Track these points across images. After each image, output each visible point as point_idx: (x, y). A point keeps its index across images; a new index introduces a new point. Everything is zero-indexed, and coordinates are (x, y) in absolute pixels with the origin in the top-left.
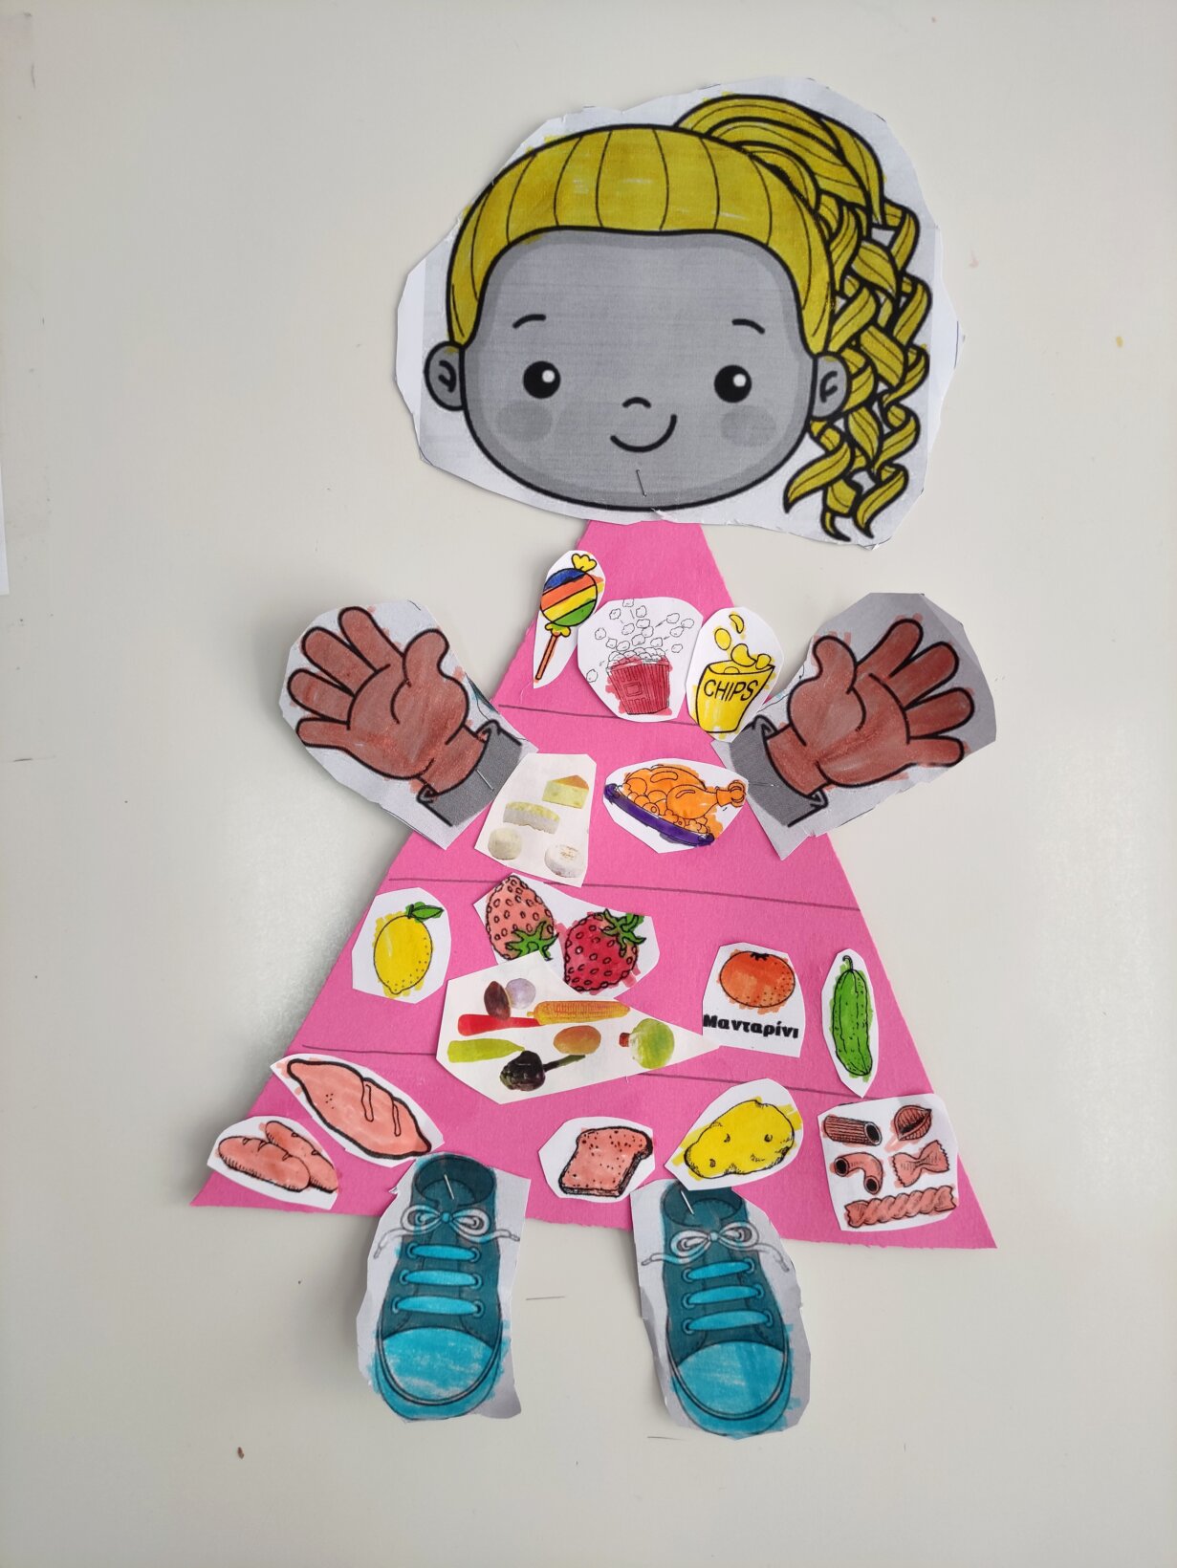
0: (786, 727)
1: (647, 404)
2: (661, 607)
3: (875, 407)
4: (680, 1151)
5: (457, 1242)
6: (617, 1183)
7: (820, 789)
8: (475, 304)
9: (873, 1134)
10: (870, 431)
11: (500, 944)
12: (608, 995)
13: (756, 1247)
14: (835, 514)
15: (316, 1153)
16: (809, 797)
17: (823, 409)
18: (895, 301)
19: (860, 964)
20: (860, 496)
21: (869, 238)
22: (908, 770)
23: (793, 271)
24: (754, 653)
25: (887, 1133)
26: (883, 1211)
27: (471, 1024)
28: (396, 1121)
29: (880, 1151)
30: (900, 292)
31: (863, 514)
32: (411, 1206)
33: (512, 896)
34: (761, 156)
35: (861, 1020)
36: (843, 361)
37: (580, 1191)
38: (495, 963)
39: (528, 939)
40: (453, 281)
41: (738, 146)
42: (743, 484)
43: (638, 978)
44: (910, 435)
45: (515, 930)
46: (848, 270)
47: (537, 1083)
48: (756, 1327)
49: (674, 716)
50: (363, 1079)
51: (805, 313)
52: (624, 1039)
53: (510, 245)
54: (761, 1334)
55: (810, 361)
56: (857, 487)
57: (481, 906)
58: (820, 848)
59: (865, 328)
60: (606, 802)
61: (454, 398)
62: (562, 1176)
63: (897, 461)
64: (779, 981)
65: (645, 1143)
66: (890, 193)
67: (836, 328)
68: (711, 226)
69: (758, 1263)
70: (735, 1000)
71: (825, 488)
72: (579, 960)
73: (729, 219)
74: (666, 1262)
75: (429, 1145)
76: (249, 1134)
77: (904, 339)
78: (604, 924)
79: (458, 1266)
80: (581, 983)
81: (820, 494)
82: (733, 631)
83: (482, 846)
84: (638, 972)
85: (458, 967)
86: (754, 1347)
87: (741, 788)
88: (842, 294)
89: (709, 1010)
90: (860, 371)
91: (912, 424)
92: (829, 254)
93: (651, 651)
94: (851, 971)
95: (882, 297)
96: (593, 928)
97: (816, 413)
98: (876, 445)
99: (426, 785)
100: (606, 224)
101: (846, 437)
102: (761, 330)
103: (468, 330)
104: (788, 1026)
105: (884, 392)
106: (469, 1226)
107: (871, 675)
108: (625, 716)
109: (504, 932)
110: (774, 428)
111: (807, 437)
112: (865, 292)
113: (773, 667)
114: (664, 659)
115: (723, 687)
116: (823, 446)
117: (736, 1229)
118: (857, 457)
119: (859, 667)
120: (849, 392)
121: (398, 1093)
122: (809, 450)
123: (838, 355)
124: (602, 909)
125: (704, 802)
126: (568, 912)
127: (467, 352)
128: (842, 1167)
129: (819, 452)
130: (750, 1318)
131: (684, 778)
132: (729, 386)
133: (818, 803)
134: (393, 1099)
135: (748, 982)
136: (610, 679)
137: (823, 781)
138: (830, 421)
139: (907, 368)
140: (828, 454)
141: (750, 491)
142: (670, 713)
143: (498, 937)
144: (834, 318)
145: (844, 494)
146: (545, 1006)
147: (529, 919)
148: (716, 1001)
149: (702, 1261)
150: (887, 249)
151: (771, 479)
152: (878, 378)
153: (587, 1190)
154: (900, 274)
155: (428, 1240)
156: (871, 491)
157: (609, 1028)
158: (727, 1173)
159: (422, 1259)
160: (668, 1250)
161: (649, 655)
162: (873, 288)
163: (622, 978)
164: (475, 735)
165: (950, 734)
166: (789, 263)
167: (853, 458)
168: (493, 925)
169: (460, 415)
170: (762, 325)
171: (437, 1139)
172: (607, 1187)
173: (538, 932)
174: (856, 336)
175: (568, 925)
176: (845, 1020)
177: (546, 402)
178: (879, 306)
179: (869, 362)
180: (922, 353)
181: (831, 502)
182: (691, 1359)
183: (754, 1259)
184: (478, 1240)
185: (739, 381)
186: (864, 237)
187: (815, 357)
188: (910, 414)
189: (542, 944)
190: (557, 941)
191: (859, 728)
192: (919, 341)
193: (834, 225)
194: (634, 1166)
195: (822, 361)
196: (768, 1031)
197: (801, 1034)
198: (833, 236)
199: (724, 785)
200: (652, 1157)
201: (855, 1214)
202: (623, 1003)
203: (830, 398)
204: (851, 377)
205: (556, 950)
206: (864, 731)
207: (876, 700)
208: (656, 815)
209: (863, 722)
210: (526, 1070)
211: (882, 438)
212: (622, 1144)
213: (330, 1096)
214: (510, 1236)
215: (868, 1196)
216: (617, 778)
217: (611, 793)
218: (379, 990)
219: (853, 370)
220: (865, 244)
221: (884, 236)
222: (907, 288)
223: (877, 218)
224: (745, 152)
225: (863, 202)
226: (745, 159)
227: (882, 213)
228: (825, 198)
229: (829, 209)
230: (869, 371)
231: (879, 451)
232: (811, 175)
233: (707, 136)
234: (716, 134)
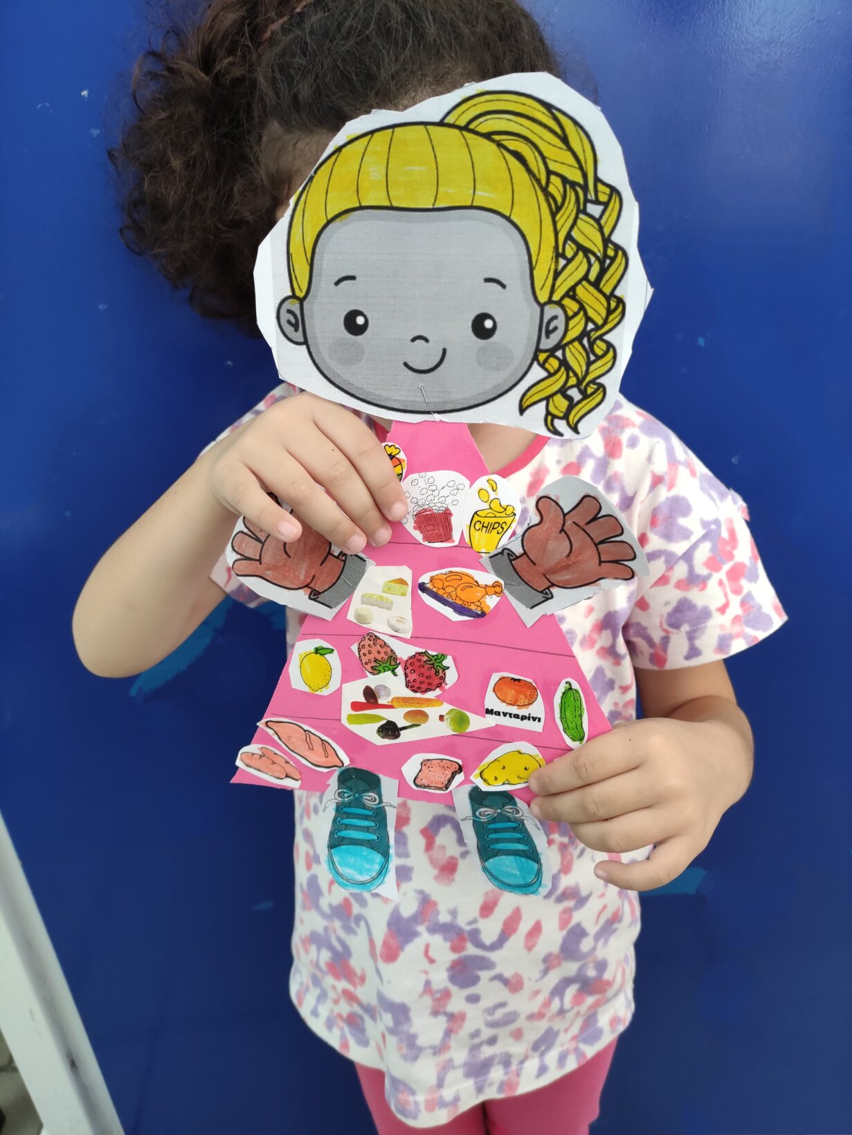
0: (522, 555)
1: (426, 340)
2: (444, 477)
3: (585, 341)
4: (478, 771)
5: (364, 807)
6: (444, 784)
7: (548, 589)
8: (308, 268)
10: (580, 358)
11: (368, 667)
12: (430, 695)
13: (522, 818)
14: (554, 417)
15: (287, 762)
16: (542, 592)
17: (547, 343)
18: (602, 263)
19: (575, 685)
20: (572, 405)
21: (585, 212)
22: (602, 581)
23: (528, 238)
24: (504, 504)
27: (356, 706)
28: (325, 751)
30: (606, 256)
31: (573, 417)
32: (338, 789)
33: (371, 643)
34: (505, 143)
35: (578, 713)
36: (563, 307)
37: (425, 787)
38: (366, 676)
39: (383, 665)
40: (291, 251)
41: (488, 136)
42: (492, 397)
43: (447, 687)
44: (609, 361)
45: (376, 660)
46: (569, 237)
47: (397, 736)
48: (524, 851)
49: (456, 543)
50: (305, 730)
51: (535, 272)
52: (441, 718)
53: (329, 222)
54: (526, 854)
55: (538, 309)
56: (570, 399)
57: (355, 648)
60: (420, 592)
61: (300, 338)
62: (415, 779)
63: (598, 381)
64: (529, 693)
65: (458, 767)
66: (601, 174)
67: (558, 283)
68: (469, 204)
69: (523, 824)
70: (504, 701)
71: (547, 399)
72: (412, 677)
73: (483, 198)
74: (474, 821)
76: (254, 751)
77: (607, 290)
78: (425, 658)
79: (366, 818)
80: (415, 688)
81: (544, 403)
82: (490, 491)
83: (351, 616)
84: (446, 684)
85: (347, 677)
86: (523, 859)
87: (500, 586)
88: (564, 257)
89: (488, 705)
90: (576, 314)
91: (611, 354)
92: (555, 223)
93: (439, 505)
94: (571, 689)
95: (593, 259)
96: (419, 660)
97: (542, 347)
98: (584, 368)
99: (313, 590)
100: (395, 204)
101: (564, 363)
102: (504, 286)
103: (304, 287)
104: (535, 716)
105: (592, 330)
106: (369, 800)
107: (574, 523)
108: (426, 543)
109: (370, 661)
110: (512, 358)
111: (535, 364)
112: (581, 254)
113: (515, 515)
114: (447, 509)
115: (486, 525)
116: (546, 370)
117: (511, 809)
118: (570, 377)
119: (566, 517)
120: (566, 330)
121: (323, 737)
122: (537, 373)
123: (559, 303)
124: (423, 650)
125: (479, 593)
126: (405, 651)
127: (305, 303)
129: (545, 374)
130: (521, 847)
131: (465, 579)
132: (481, 328)
133: (548, 597)
134: (321, 739)
135: (511, 693)
136: (415, 522)
137: (550, 584)
138: (552, 352)
139: (610, 312)
140: (550, 375)
141: (496, 402)
142: (453, 541)
143: (366, 663)
144: (557, 274)
145: (560, 403)
146: (398, 699)
147: (383, 655)
148: (492, 701)
149: (494, 820)
150: (598, 221)
151: (511, 393)
152: (588, 319)
153: (429, 787)
154: (607, 241)
155: (348, 805)
156: (579, 402)
157: (433, 712)
158: (504, 784)
159: (345, 813)
160: (474, 814)
161: (437, 507)
162: (587, 251)
163: (438, 687)
164: (337, 557)
165: (625, 563)
166: (525, 232)
167: (568, 378)
168: (363, 657)
169: (305, 349)
170: (504, 282)
171: (347, 761)
172: (440, 786)
173: (388, 662)
174: (573, 288)
175: (405, 658)
176: (568, 714)
177: (360, 338)
178: (590, 265)
179: (582, 308)
180: (620, 301)
181: (552, 409)
182: (491, 860)
183: (522, 822)
184: (375, 806)
185: (488, 324)
186: (581, 210)
187: (542, 306)
188: (610, 346)
189: (391, 667)
190: (400, 666)
191: (569, 554)
192: (618, 293)
193: (559, 200)
194: (453, 777)
195: (547, 308)
196: (523, 718)
197: (542, 720)
198: (559, 208)
199: (490, 584)
200: (462, 774)
202: (439, 700)
203: (552, 336)
204: (568, 319)
205: (400, 670)
206: (572, 556)
207: (577, 537)
208: (450, 600)
209: (571, 551)
210: (390, 730)
211: (589, 364)
212: (445, 767)
213: (290, 738)
214: (391, 805)
216: (425, 579)
217: (422, 587)
218: (306, 689)
219: (570, 314)
220: (581, 216)
221: (595, 210)
222: (611, 253)
223: (591, 196)
224: (493, 141)
225: (581, 181)
226: (493, 147)
227: (596, 191)
228: (553, 178)
229: (556, 187)
230: (582, 313)
231: (587, 373)
232: (544, 158)
233: (465, 128)
234: (472, 126)
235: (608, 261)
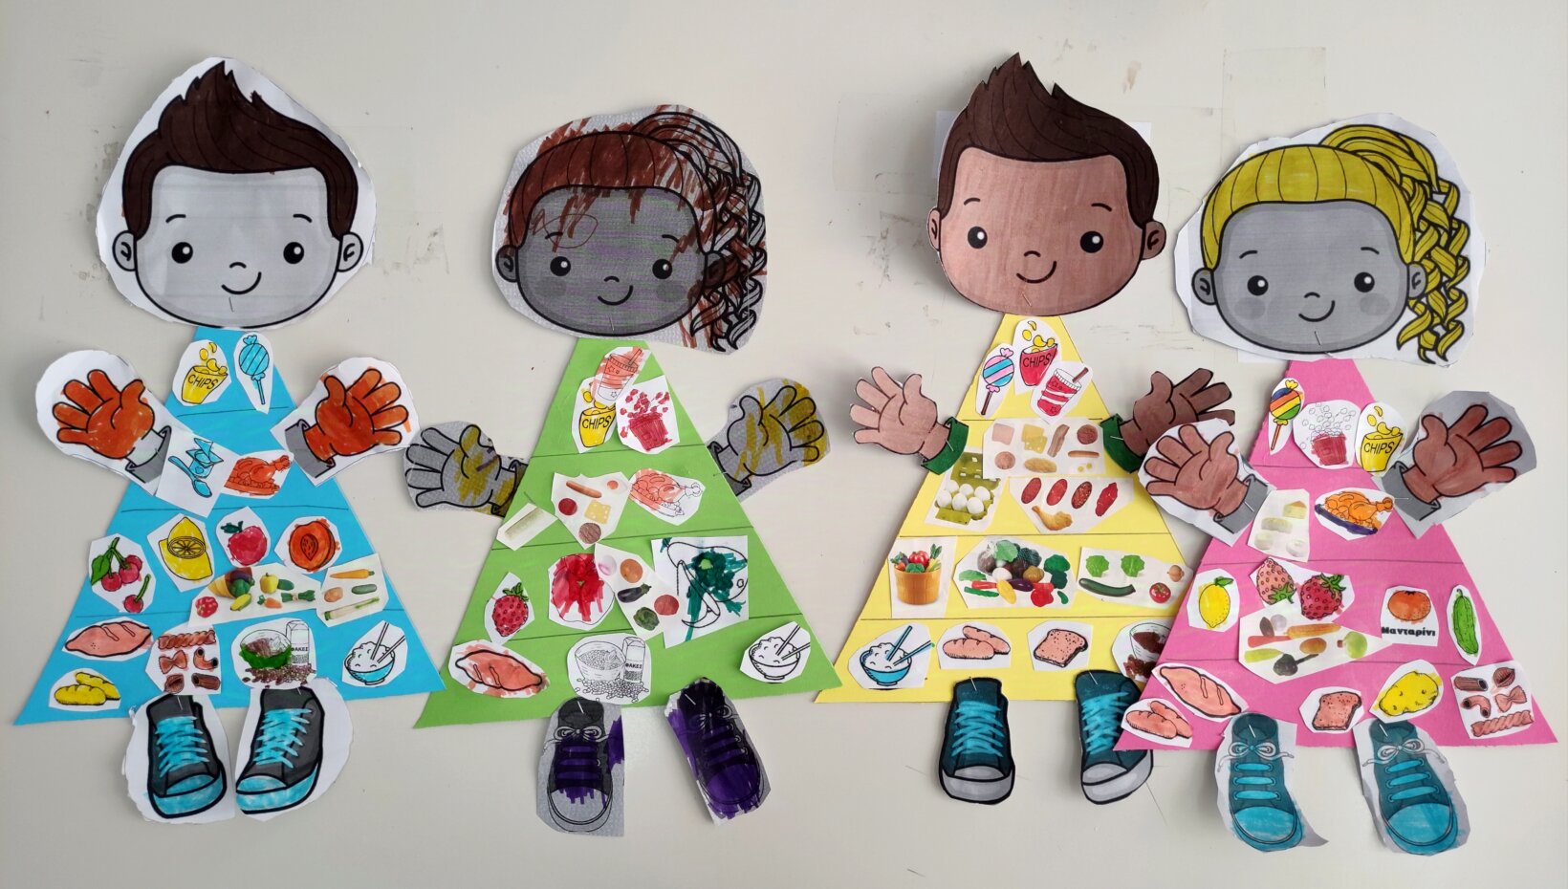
0: (1413, 467)
1: (1318, 296)
2: (1337, 406)
3: (1442, 290)
4: (1376, 702)
5: (1260, 761)
6: (1344, 723)
7: (1436, 499)
8: (1217, 247)
9: (1483, 685)
10: (1440, 303)
11: (1265, 597)
12: (1328, 620)
13: (1425, 751)
14: (1426, 349)
15: (1179, 717)
16: (1430, 503)
17: (1414, 293)
18: (1449, 233)
19: (1466, 593)
20: (1439, 339)
21: (1432, 199)
22: (1485, 486)
23: (1391, 219)
24: (1390, 427)
25: (1491, 683)
26: (1493, 726)
27: (1253, 641)
28: (1220, 697)
29: (1488, 694)
30: (1451, 228)
31: (1441, 348)
32: (1233, 742)
33: (1270, 569)
34: (1367, 157)
35: (1470, 623)
36: (1422, 266)
37: (1325, 728)
38: (1263, 607)
39: (1280, 593)
40: (1204, 235)
41: (1354, 153)
42: (1374, 336)
43: (1344, 610)
44: (1462, 304)
45: (1273, 588)
46: (1421, 217)
47: (1294, 671)
48: (1430, 795)
49: (1350, 464)
50: (1200, 675)
51: (1400, 242)
52: (1340, 643)
53: (1234, 214)
54: (1434, 798)
55: (1405, 268)
56: (1436, 334)
57: (1254, 576)
58: (1438, 531)
59: (1433, 248)
60: (1316, 514)
61: (1210, 298)
62: (1314, 720)
63: (1457, 319)
64: (1422, 605)
65: (1357, 700)
66: (1441, 174)
67: (1417, 249)
68: (1343, 197)
69: (1426, 760)
70: (1398, 617)
71: (1419, 335)
72: (1309, 602)
73: (1352, 193)
74: (1376, 764)
75: (1239, 709)
76: (1142, 709)
77: (1455, 253)
78: (1321, 582)
79: (1262, 774)
80: (1311, 615)
81: (1416, 339)
82: (1377, 416)
83: (1252, 543)
84: (1343, 606)
85: (1247, 608)
86: (1431, 805)
87: (1390, 501)
88: (1420, 231)
89: (1384, 624)
90: (1432, 271)
91: (1463, 298)
92: (1410, 209)
93: (1334, 430)
94: (1462, 597)
95: (1442, 231)
96: (1315, 584)
97: (1411, 295)
98: (1444, 310)
99: (1218, 512)
100: (1285, 199)
101: (1428, 307)
102: (1377, 252)
103: (1214, 261)
104: (1429, 629)
105: (1446, 282)
106: (1265, 752)
107: (1457, 435)
108: (1323, 466)
109: (1267, 590)
110: (1388, 305)
111: (1407, 309)
112: (1432, 228)
113: (1402, 434)
114: (1341, 434)
115: (1374, 447)
116: (1416, 313)
117: (1411, 743)
118: (1435, 318)
119: (1450, 431)
120: (1427, 283)
121: (1219, 681)
122: (1409, 315)
123: (1419, 263)
124: (1319, 573)
125: (1370, 510)
126: (1301, 576)
127: (1215, 273)
128: (1467, 704)
129: (1414, 316)
130: (1426, 790)
131: (1358, 498)
132: (1362, 284)
133: (1435, 507)
134: (1217, 685)
135: (1404, 608)
136: (1313, 447)
137: (1437, 494)
138: (1418, 299)
139: (1458, 268)
140: (1419, 317)
141: (1379, 339)
142: (1347, 463)
143: (1264, 593)
144: (1416, 243)
145: (1429, 338)
147: (1280, 582)
148: (1387, 619)
149: (1395, 762)
150: (1442, 205)
151: (1389, 332)
152: (1442, 274)
153: (1328, 728)
154: (1451, 218)
155: (1244, 761)
156: (1444, 336)
157: (1330, 638)
158: (1404, 713)
159: (1242, 771)
160: (1376, 757)
161: (1334, 433)
162: (1436, 226)
163: (1335, 610)
164: (1242, 483)
165: (1507, 465)
166: (1387, 214)
167: (1433, 318)
168: (1260, 586)
169: (1215, 307)
170: (1377, 249)
171: (1244, 707)
172: (1339, 725)
174: (1429, 252)
175: (1301, 583)
176: (1461, 624)
177: (1261, 297)
178: (1440, 236)
179: (1437, 266)
180: (1466, 260)
181: (1423, 343)
182: (1395, 816)
183: (1423, 758)
184: (1271, 759)
185: (1368, 280)
186: (1428, 199)
187: (1408, 265)
188: (1461, 292)
189: (1287, 595)
190: (1296, 593)
191: (1454, 464)
192: (1464, 253)
193: (1411, 193)
194: (1353, 712)
195: (1411, 267)
196: (1419, 633)
197: (1437, 633)
198: (1411, 199)
199: (1380, 500)
200: (1362, 707)
201: (1477, 729)
202: (1337, 624)
203: (1417, 287)
204: (1427, 275)
205: (1296, 597)
206: (1458, 465)
207: (1462, 448)
208: (1343, 520)
209: (1456, 461)
210: (1287, 664)
211: (1448, 306)
212: (1345, 701)
213: (1183, 685)
214: (1288, 755)
215: (1483, 719)
216: (1321, 501)
217: (1319, 509)
218: (1204, 626)
219: (1428, 271)
220: (1429, 202)
221: (1440, 198)
222: (1455, 225)
223: (1435, 189)
224: (1358, 156)
225: (1426, 180)
226: (1359, 159)
227: (1438, 186)
228: (1404, 178)
229: (1407, 184)
230: (1437, 270)
231: (1447, 314)
232: (1397, 166)
233: (1337, 148)
234: (1342, 147)
235: (1454, 232)
